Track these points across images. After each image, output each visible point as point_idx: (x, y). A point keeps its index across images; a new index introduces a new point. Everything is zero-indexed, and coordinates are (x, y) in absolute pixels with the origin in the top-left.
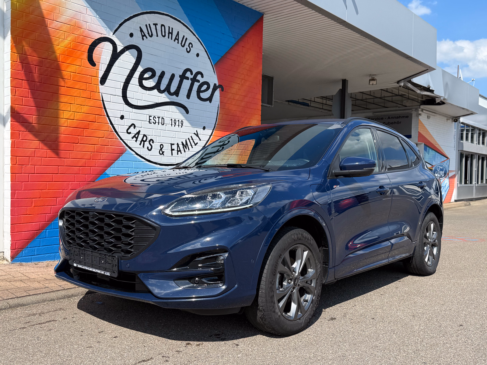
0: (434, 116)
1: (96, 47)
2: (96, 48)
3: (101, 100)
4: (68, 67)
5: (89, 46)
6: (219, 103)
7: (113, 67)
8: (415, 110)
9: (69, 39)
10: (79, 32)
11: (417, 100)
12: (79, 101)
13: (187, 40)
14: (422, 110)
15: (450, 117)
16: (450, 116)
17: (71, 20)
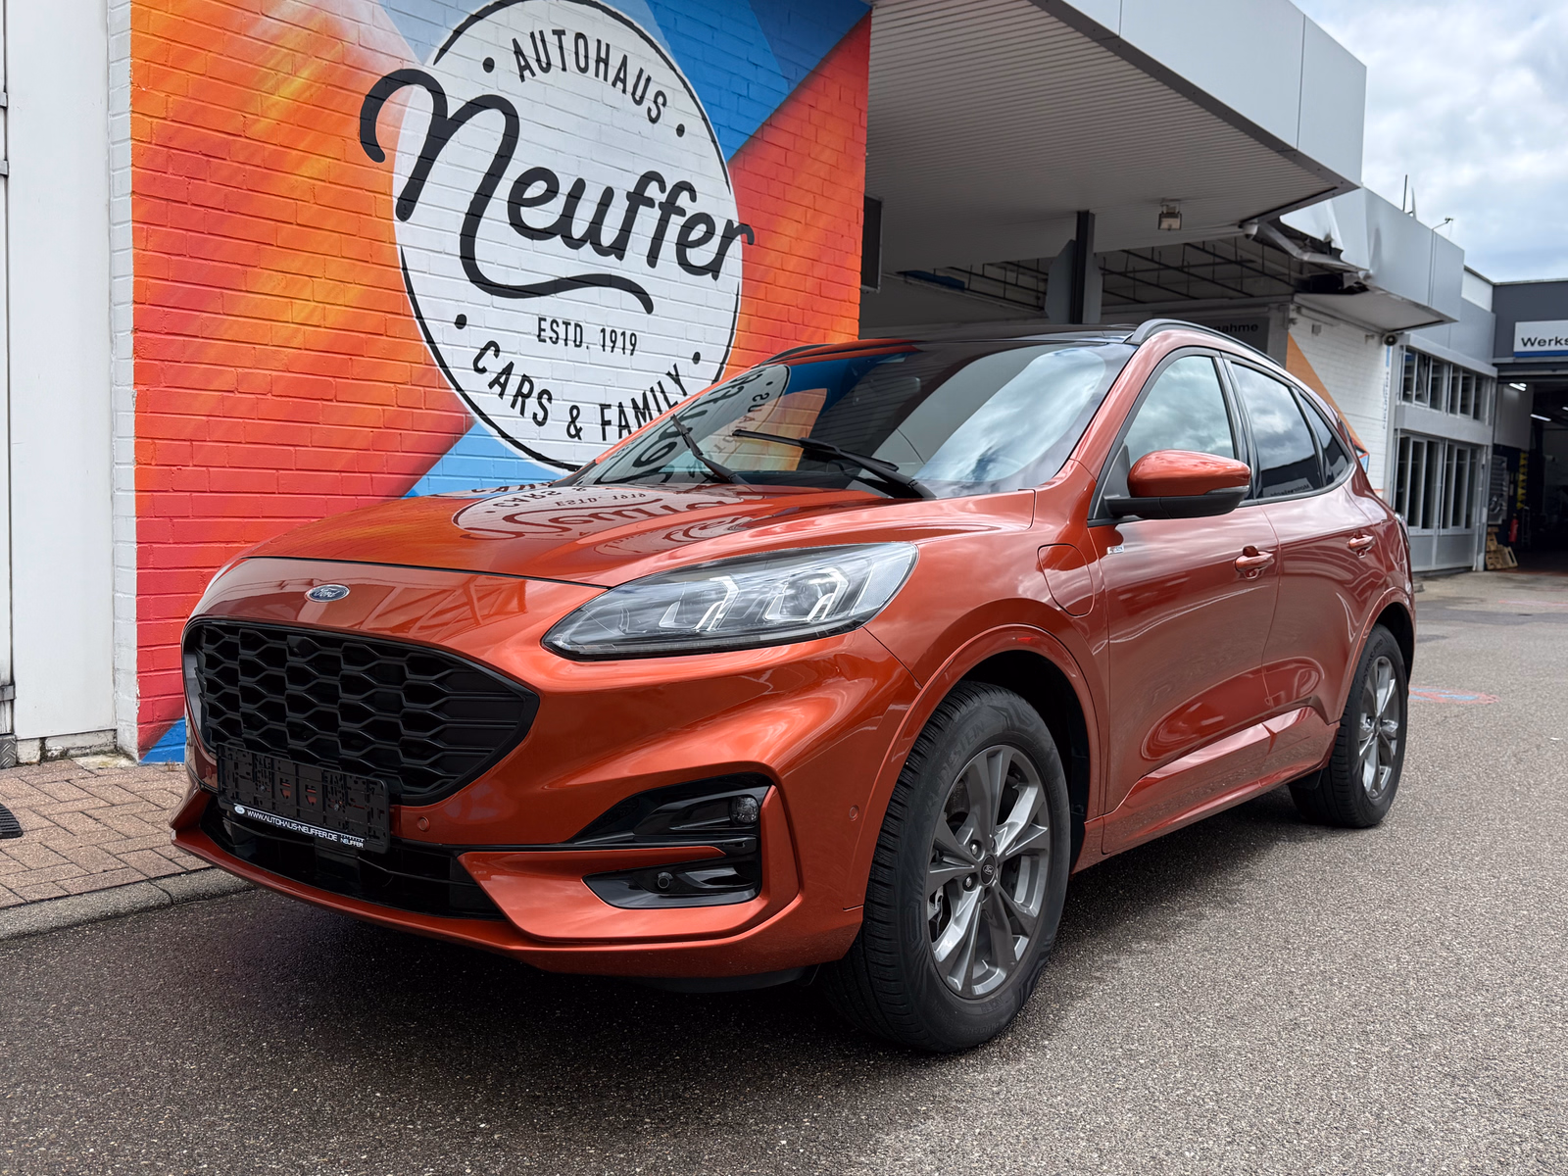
0: (1331, 325)
1: (384, 100)
2: (385, 103)
3: (399, 268)
4: (300, 162)
5: (364, 98)
6: (741, 280)
7: (436, 163)
8: (1278, 309)
9: (305, 73)
10: (333, 52)
11: (1286, 278)
12: (336, 267)
13: (651, 84)
14: (1299, 309)
15: (1374, 329)
16: (1374, 326)
17: (310, 15)
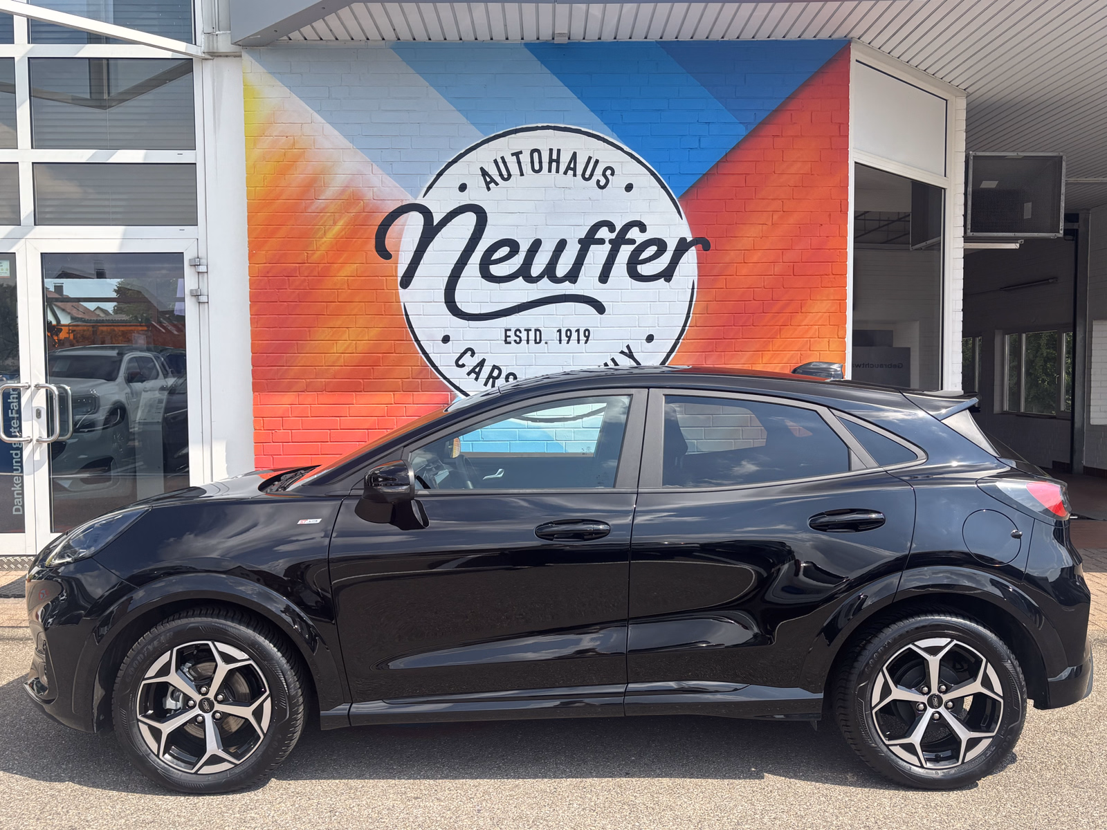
3: (403, 315)
4: (340, 269)
5: (377, 227)
9: (341, 223)
10: (357, 207)
12: (362, 321)
17: (343, 192)
